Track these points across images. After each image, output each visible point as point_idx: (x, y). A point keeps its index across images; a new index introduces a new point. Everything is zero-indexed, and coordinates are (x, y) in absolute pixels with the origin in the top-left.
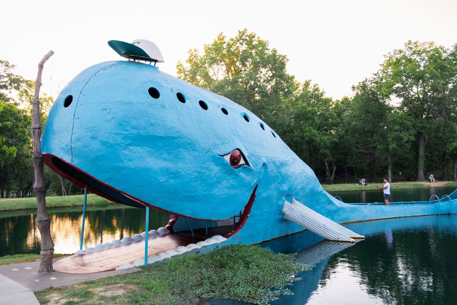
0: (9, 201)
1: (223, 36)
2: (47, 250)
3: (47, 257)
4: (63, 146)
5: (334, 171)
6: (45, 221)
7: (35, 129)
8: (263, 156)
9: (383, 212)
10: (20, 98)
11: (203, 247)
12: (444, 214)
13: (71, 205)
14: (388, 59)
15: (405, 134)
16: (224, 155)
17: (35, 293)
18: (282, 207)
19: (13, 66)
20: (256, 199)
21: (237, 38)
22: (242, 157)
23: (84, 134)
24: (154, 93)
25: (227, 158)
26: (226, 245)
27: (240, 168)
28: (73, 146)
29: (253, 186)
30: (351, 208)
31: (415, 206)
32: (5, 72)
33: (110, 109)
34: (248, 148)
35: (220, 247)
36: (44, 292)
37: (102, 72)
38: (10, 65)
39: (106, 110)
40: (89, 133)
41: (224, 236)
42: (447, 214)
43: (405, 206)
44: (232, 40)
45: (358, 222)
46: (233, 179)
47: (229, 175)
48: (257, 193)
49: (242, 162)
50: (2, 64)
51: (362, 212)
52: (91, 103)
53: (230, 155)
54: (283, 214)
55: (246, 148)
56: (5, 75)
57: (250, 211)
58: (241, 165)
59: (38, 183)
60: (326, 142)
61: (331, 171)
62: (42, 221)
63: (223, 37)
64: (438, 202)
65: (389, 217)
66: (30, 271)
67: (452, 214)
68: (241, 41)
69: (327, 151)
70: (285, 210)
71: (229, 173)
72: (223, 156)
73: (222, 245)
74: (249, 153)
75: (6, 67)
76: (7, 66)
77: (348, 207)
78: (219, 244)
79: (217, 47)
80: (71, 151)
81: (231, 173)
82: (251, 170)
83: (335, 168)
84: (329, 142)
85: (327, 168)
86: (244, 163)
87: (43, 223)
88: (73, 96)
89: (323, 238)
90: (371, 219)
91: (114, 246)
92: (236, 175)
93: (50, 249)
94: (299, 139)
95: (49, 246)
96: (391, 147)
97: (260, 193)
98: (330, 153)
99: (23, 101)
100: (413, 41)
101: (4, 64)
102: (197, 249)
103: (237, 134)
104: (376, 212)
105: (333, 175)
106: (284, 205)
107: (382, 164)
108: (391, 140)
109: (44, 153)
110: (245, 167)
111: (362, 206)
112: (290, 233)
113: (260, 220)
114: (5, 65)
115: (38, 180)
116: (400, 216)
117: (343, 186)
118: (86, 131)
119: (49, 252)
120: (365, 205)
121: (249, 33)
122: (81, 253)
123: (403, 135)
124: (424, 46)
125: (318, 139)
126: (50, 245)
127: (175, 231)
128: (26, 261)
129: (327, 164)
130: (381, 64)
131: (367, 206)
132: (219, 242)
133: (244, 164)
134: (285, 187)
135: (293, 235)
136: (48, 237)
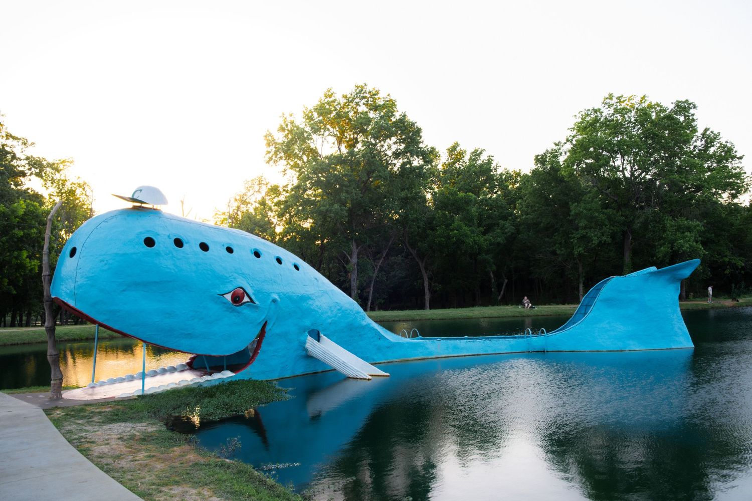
0: (28, 331)
1: (332, 92)
2: (57, 380)
3: (57, 386)
4: (68, 291)
5: (504, 285)
6: (55, 355)
7: (46, 276)
8: (274, 292)
9: (456, 348)
10: (44, 184)
11: (206, 381)
12: (539, 352)
13: (107, 336)
14: (580, 120)
15: (596, 233)
16: (225, 294)
17: (43, 410)
18: (305, 343)
19: (33, 144)
20: (266, 335)
21: (351, 95)
22: (245, 294)
23: (85, 283)
24: (150, 242)
25: (229, 297)
26: (233, 379)
27: (243, 306)
28: (76, 292)
29: (260, 322)
30: (412, 343)
31: (501, 341)
32: (22, 152)
33: (107, 261)
34: (254, 285)
35: (226, 381)
36: (50, 410)
37: (103, 224)
38: (30, 142)
39: (104, 261)
40: (89, 282)
41: (232, 371)
42: (541, 351)
43: (488, 342)
44: (345, 97)
45: (420, 359)
46: (235, 316)
47: (231, 312)
48: (267, 328)
49: (246, 299)
50: (18, 142)
51: (427, 349)
52: (91, 256)
53: (231, 293)
54: (306, 350)
55: (252, 285)
56: (23, 157)
57: (260, 346)
58: (245, 303)
59: (49, 323)
60: (483, 245)
61: (499, 286)
62: (52, 355)
63: (332, 94)
64: (529, 337)
65: (464, 355)
66: (42, 398)
67: (547, 351)
68: (357, 100)
69: (489, 257)
70: (308, 345)
71: (230, 310)
72: (223, 295)
73: (229, 380)
74: (255, 291)
75: (24, 146)
76: (25, 144)
77: (408, 343)
78: (225, 378)
79: (322, 110)
80: (74, 296)
81: (233, 310)
82: (257, 307)
83: (506, 281)
84: (487, 243)
85: (493, 280)
86: (249, 300)
87: (53, 357)
88: (77, 248)
89: (344, 375)
90: (439, 356)
91: (126, 380)
92: (238, 312)
93: (59, 380)
94: (443, 240)
95: (58, 377)
96: (576, 252)
97: (270, 329)
98: (492, 260)
99: (47, 188)
100: (616, 95)
101: (21, 141)
102: (199, 382)
103: (240, 272)
104: (447, 348)
105: (502, 293)
106: (307, 341)
107: (569, 276)
108: (576, 241)
109: (53, 297)
110: (249, 305)
111: (427, 341)
112: (320, 370)
113: (274, 356)
114: (23, 143)
115: (49, 320)
116: (479, 353)
117: (498, 309)
118: (86, 280)
119: (58, 381)
120: (432, 341)
121: (369, 88)
122: (92, 386)
123: (592, 235)
124: (631, 101)
125: (470, 241)
126: (60, 376)
127: (195, 367)
128: (40, 391)
129: (492, 276)
130: (570, 128)
131: (435, 341)
132: (225, 377)
133: (248, 302)
134: (307, 323)
135: (324, 373)
136: (58, 369)
